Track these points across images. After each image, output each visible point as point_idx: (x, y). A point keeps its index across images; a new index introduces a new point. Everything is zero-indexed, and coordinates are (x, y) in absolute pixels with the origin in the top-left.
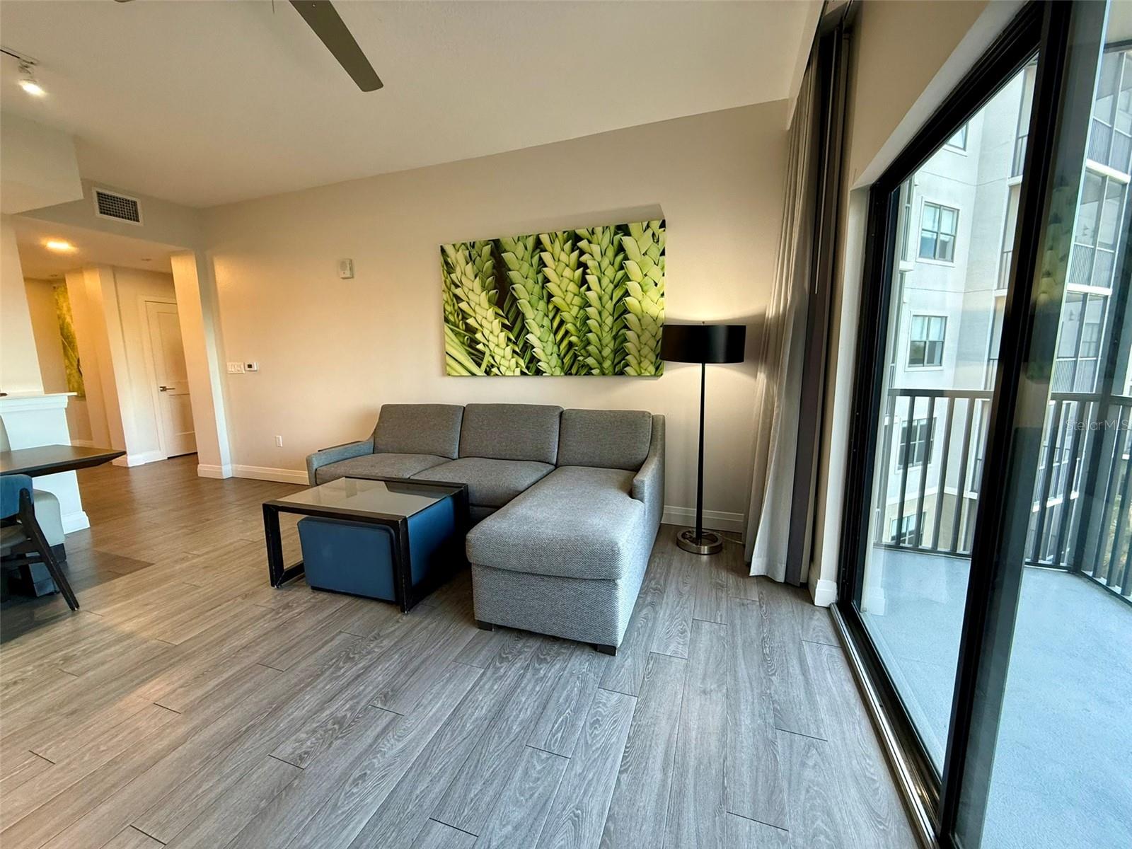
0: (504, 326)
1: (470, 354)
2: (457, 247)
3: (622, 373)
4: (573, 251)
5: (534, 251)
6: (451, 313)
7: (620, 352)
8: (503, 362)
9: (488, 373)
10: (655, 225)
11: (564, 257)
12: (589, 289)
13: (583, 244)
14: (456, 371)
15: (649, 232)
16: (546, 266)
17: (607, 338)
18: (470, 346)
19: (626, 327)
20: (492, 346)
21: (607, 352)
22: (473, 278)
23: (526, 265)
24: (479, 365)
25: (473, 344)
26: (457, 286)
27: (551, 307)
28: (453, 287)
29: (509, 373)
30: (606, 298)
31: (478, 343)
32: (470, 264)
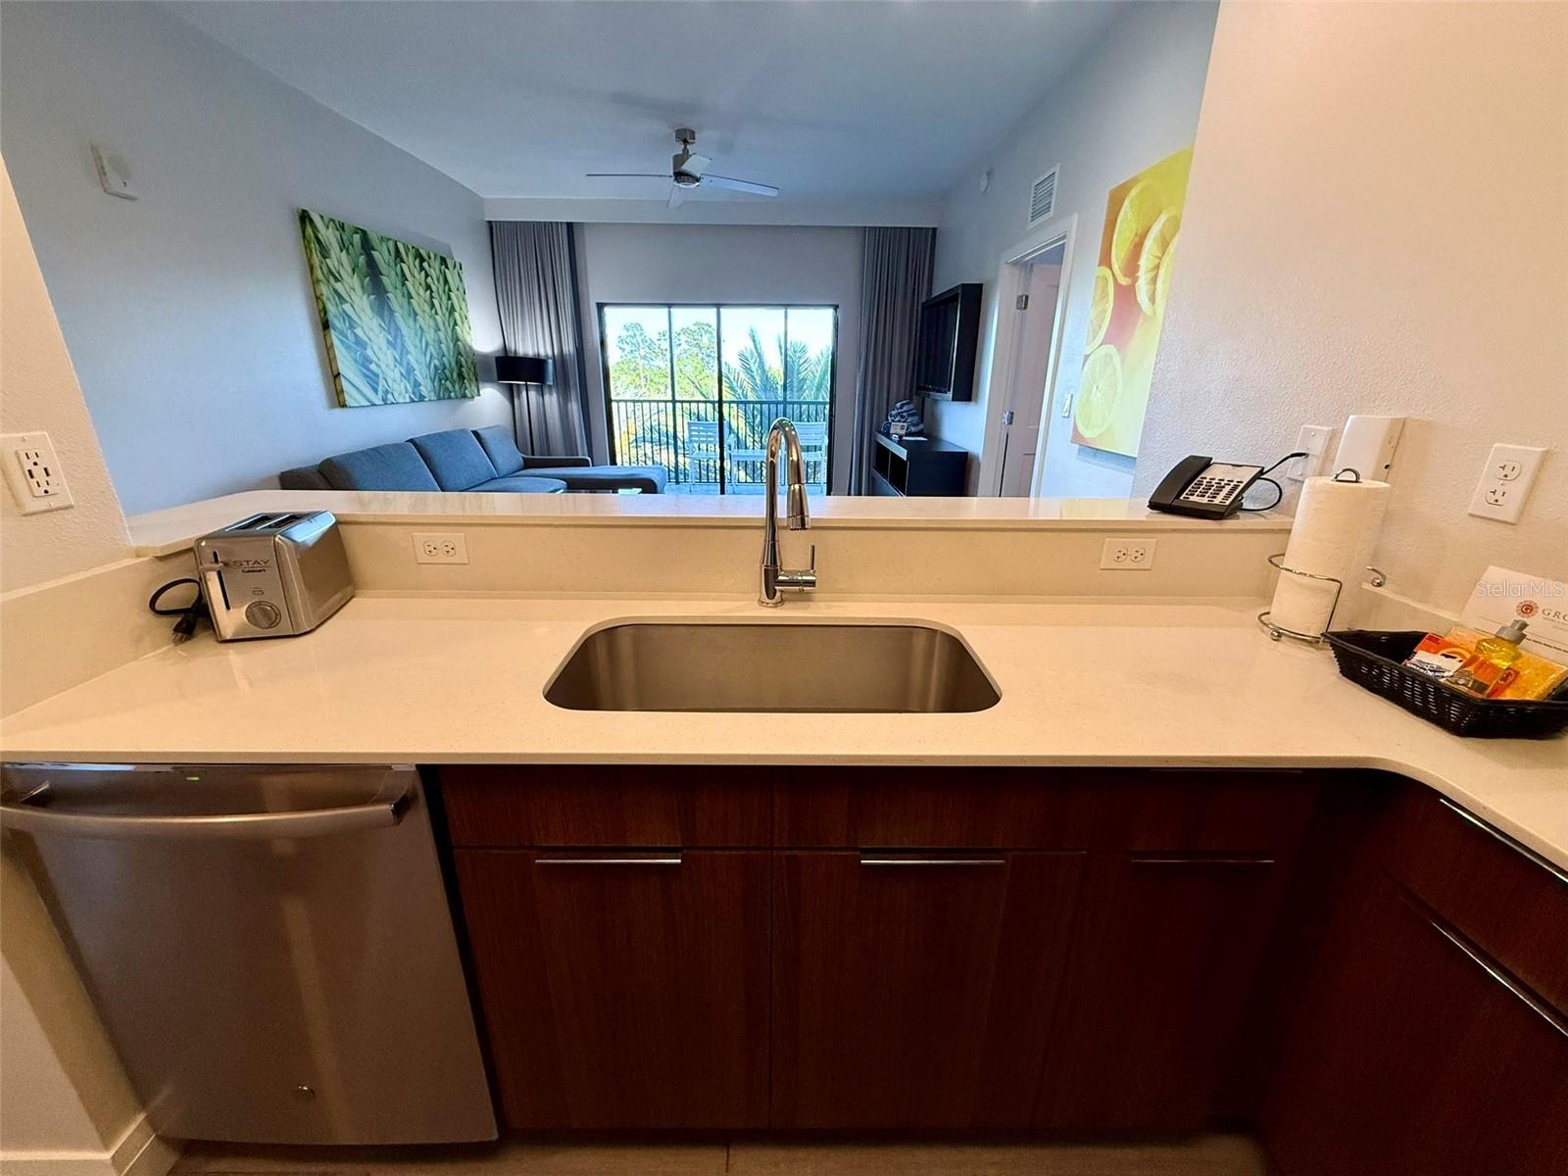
0: (388, 342)
1: (365, 376)
2: (326, 220)
3: (464, 396)
4: (421, 271)
5: (396, 259)
6: (335, 316)
7: (461, 376)
8: (395, 386)
9: (385, 400)
10: (458, 266)
11: (416, 274)
12: (437, 314)
13: (425, 264)
14: (355, 400)
15: (456, 271)
16: (407, 280)
17: (453, 364)
18: (363, 365)
19: (460, 354)
20: (383, 366)
21: (455, 375)
22: (350, 271)
23: (393, 273)
24: (376, 391)
25: (368, 364)
26: (337, 280)
27: (418, 326)
28: (332, 279)
29: (401, 401)
30: (447, 324)
31: (371, 362)
32: (344, 251)
